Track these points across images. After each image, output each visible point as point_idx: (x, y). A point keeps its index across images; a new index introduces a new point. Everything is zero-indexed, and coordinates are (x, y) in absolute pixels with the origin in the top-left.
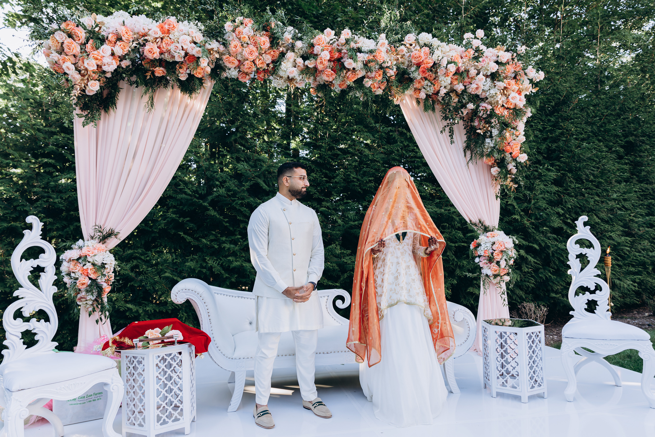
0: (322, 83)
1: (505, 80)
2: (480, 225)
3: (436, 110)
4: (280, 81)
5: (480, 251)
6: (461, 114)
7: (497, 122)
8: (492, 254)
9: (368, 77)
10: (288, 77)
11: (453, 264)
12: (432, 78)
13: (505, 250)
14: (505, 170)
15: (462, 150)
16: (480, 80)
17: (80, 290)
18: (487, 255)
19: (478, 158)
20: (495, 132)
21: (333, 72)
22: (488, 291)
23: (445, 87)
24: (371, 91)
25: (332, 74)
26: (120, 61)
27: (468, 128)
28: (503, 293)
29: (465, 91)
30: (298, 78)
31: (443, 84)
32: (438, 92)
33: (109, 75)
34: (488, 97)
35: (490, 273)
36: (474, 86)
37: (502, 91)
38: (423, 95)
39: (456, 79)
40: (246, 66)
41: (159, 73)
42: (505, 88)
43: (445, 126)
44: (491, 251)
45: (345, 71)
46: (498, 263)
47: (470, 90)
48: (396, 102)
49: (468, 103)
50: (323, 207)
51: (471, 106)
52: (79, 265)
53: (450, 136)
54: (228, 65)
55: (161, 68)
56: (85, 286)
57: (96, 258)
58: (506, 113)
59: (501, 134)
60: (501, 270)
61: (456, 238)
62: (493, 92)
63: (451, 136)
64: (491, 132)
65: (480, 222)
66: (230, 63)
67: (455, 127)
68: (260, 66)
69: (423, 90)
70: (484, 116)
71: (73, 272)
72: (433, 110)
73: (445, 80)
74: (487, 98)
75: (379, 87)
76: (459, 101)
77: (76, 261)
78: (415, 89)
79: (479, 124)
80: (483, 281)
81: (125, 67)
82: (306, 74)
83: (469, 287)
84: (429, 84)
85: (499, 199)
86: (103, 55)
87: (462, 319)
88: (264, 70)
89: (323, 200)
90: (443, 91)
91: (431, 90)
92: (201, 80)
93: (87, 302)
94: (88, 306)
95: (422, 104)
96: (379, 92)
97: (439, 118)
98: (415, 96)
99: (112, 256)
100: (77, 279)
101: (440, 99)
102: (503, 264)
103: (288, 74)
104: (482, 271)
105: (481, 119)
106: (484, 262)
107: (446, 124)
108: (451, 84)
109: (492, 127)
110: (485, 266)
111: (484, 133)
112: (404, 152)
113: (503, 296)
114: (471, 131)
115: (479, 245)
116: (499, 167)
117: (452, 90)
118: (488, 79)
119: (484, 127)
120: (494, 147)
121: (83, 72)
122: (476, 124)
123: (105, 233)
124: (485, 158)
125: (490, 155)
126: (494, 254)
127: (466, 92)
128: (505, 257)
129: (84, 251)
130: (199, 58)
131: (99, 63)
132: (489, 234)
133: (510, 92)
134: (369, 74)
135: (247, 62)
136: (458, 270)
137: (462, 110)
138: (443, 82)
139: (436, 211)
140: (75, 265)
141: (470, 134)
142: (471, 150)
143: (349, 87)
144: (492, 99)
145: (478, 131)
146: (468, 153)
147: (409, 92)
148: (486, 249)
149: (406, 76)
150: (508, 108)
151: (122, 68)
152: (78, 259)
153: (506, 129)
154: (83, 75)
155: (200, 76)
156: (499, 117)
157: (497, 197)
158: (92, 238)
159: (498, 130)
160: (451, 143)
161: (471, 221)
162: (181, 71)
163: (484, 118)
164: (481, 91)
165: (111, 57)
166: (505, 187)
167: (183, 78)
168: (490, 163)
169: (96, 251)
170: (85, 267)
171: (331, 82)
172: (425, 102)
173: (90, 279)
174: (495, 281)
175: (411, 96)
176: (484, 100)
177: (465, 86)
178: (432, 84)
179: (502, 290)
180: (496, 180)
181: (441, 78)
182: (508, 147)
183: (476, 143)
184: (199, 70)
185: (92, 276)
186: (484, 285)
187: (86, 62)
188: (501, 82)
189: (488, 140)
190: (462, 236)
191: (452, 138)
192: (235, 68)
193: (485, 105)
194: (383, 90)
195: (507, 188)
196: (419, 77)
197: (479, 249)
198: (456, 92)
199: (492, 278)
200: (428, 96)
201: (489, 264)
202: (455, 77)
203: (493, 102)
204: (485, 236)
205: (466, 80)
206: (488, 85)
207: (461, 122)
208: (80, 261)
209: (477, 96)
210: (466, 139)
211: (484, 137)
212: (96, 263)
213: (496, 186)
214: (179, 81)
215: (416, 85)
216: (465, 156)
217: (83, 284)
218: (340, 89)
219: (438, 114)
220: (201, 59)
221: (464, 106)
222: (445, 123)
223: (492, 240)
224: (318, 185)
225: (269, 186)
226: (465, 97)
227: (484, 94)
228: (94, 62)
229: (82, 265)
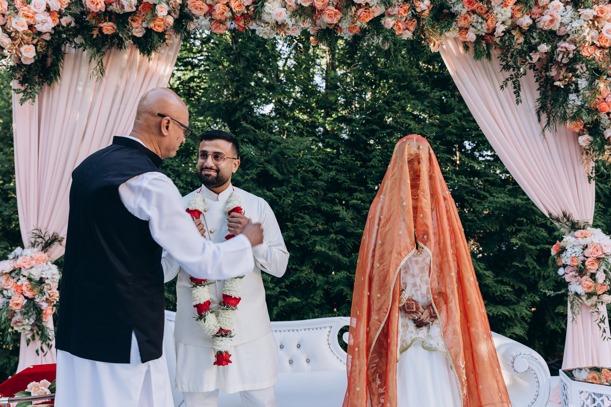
0: (324, 27)
1: (595, 6)
2: (565, 220)
3: (493, 57)
4: (265, 29)
5: (566, 259)
6: (530, 61)
7: (585, 69)
8: (583, 262)
9: (390, 16)
10: (277, 22)
11: (534, 274)
12: (484, 11)
13: (603, 256)
14: (601, 139)
15: (534, 112)
16: (555, 9)
17: (15, 312)
18: (576, 264)
19: (558, 123)
20: (583, 83)
21: (337, 11)
22: (579, 317)
23: (503, 23)
24: (393, 34)
25: (336, 14)
26: (60, 18)
27: (542, 80)
28: (603, 321)
29: (533, 27)
30: (290, 22)
31: (501, 18)
32: (494, 30)
33: (47, 37)
34: (570, 33)
35: (580, 290)
36: (547, 18)
37: (591, 23)
38: (471, 36)
39: (519, 10)
40: (218, 12)
41: (108, 30)
42: (596, 17)
43: (507, 79)
44: (582, 258)
45: (354, 9)
46: (593, 276)
47: (540, 25)
48: (433, 49)
49: (539, 44)
50: (353, 199)
51: (544, 48)
52: (12, 280)
53: (515, 93)
54: (194, 12)
55: (110, 23)
56: (19, 307)
57: (33, 271)
58: (598, 55)
59: (591, 86)
60: (599, 287)
61: (537, 238)
62: (576, 24)
63: (517, 93)
64: (577, 84)
65: (565, 215)
66: (197, 9)
67: (523, 80)
68: (237, 9)
69: (471, 29)
70: (565, 61)
71: (6, 289)
72: (489, 56)
73: (502, 12)
74: (568, 35)
75: (407, 29)
76: (525, 42)
77: (8, 275)
78: (461, 29)
79: (559, 74)
80: (571, 302)
81: (65, 25)
82: (300, 16)
83: (558, 305)
84: (480, 20)
85: (593, 182)
86: (36, 10)
87: (526, 369)
88: (243, 15)
89: (356, 190)
90: (500, 29)
91: (483, 29)
92: (162, 36)
93: (25, 327)
94: (27, 332)
95: (471, 49)
96: (407, 35)
97: (498, 68)
98: (461, 39)
99: (55, 267)
100: (10, 298)
101: (498, 40)
102: (601, 277)
103: (274, 17)
104: (570, 287)
105: (560, 66)
106: (571, 274)
107: (508, 76)
108: (512, 17)
109: (578, 77)
110: (573, 280)
111: (565, 86)
112: (464, 123)
113: (602, 325)
114: (547, 84)
115: (563, 250)
116: (590, 135)
117: (515, 26)
118: (568, 7)
119: (566, 77)
120: (582, 106)
121: (13, 34)
122: (553, 73)
123: (47, 238)
124: (568, 122)
125: (575, 117)
126: (586, 263)
127: (536, 29)
128: (603, 267)
129: (19, 262)
130: (155, 5)
131: (31, 22)
132: (578, 233)
133: (603, 22)
134: (390, 10)
135: (218, 5)
136: (541, 282)
137: (531, 54)
138: (499, 16)
139: (509, 202)
140: (7, 280)
141: (546, 88)
142: (547, 112)
143: (363, 31)
144: (576, 35)
145: (557, 83)
146: (544, 117)
147: (452, 33)
148: (573, 255)
149: (446, 11)
150: (601, 48)
151: (63, 27)
152: (11, 272)
153: (599, 78)
154: (13, 39)
155: (160, 30)
156: (587, 61)
157: (590, 178)
158: (33, 245)
159: (587, 80)
160: (518, 103)
161: (550, 214)
162: (135, 25)
163: (565, 65)
164: (558, 25)
165: (47, 14)
166: (600, 163)
167: (139, 33)
168: (577, 130)
169: (34, 262)
170: (19, 283)
171: (336, 25)
172: (475, 46)
173: (26, 298)
174: (589, 303)
175: (455, 39)
176: (564, 37)
177: (534, 20)
178: (483, 19)
179: (601, 316)
180: (587, 153)
181: (497, 10)
182: (604, 105)
183: (556, 100)
184: (157, 23)
185: (29, 294)
186: (572, 307)
187: (14, 21)
188: (588, 10)
189: (572, 96)
190: (545, 234)
191: (518, 96)
192: (205, 15)
193: (566, 45)
194: (414, 33)
195: (604, 165)
196: (464, 11)
197: (563, 255)
198: (520, 28)
199: (584, 298)
200: (479, 38)
201: (579, 278)
202: (518, 7)
203: (578, 40)
204: (573, 236)
205: (535, 10)
206: (569, 15)
207: (531, 73)
208: (13, 275)
209: (553, 33)
210: (538, 96)
211: (567, 91)
212: (32, 277)
213: (588, 163)
214: (134, 38)
215: (462, 23)
216: (539, 120)
217: (17, 304)
218: (351, 34)
219: (497, 63)
220: (157, 7)
221: (534, 48)
222: (507, 74)
223: (584, 242)
224: (350, 170)
225: (282, 173)
226: (534, 35)
227: (563, 29)
228: (24, 20)
229: (15, 280)
